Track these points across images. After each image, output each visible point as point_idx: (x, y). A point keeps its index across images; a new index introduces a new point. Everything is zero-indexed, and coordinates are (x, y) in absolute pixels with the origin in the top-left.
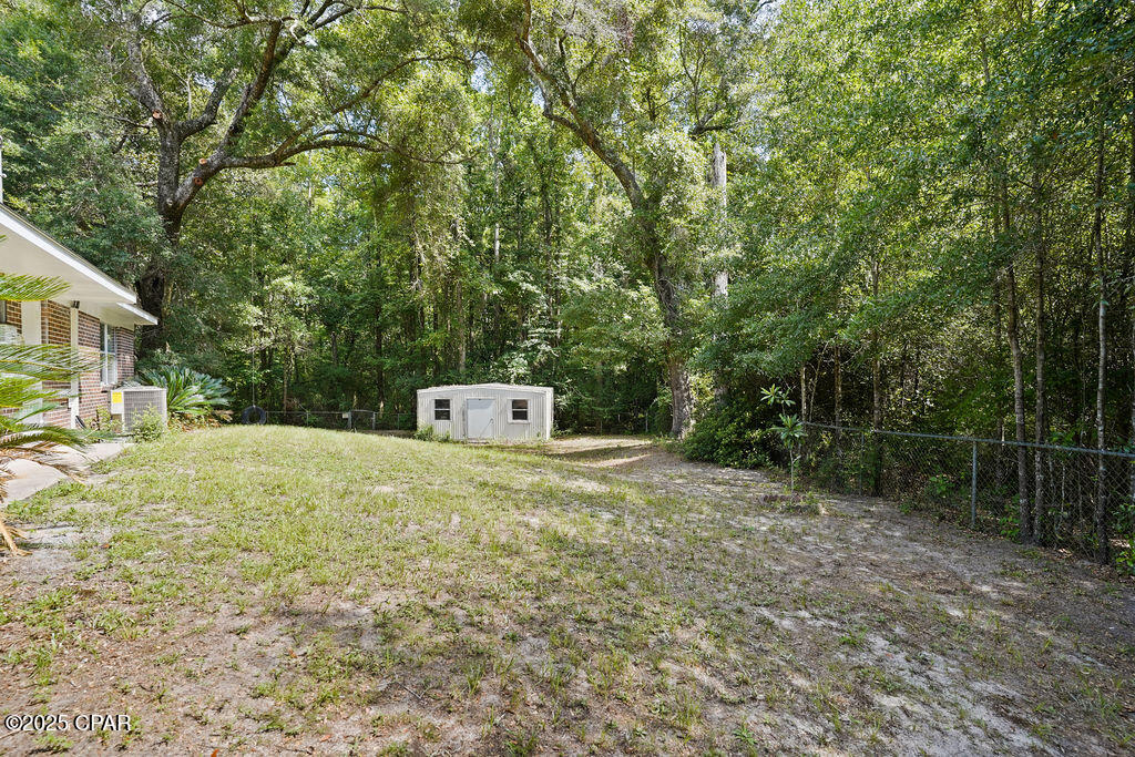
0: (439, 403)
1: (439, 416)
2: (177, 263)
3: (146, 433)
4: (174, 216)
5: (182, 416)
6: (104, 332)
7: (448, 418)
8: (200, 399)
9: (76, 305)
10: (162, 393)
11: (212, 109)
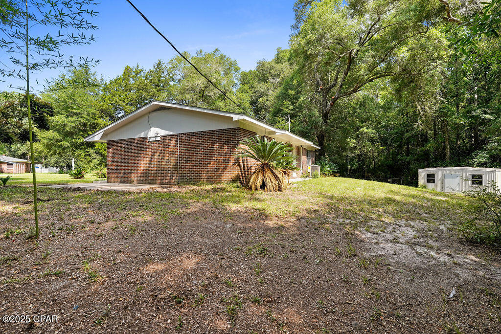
0: (429, 175)
1: (429, 181)
2: (326, 130)
3: (315, 176)
4: (326, 116)
5: (324, 174)
6: (308, 152)
7: (434, 182)
8: (329, 169)
9: (302, 146)
10: (319, 167)
11: (336, 80)
